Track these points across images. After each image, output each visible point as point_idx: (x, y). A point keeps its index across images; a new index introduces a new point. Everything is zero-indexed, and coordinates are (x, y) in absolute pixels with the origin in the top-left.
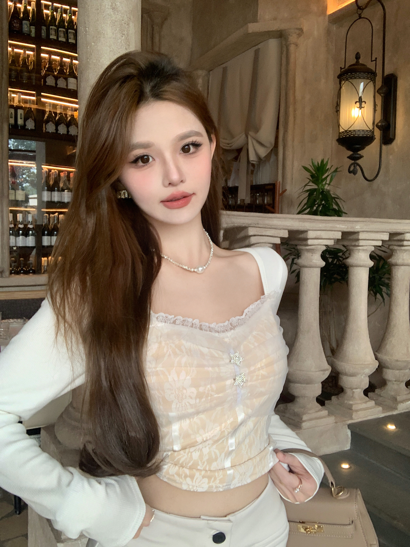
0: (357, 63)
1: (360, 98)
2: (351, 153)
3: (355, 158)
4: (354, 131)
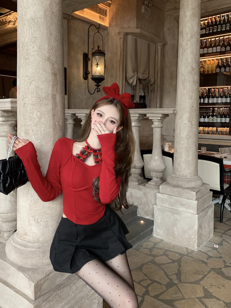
0: (98, 49)
1: (97, 63)
2: (97, 84)
4: (96, 75)
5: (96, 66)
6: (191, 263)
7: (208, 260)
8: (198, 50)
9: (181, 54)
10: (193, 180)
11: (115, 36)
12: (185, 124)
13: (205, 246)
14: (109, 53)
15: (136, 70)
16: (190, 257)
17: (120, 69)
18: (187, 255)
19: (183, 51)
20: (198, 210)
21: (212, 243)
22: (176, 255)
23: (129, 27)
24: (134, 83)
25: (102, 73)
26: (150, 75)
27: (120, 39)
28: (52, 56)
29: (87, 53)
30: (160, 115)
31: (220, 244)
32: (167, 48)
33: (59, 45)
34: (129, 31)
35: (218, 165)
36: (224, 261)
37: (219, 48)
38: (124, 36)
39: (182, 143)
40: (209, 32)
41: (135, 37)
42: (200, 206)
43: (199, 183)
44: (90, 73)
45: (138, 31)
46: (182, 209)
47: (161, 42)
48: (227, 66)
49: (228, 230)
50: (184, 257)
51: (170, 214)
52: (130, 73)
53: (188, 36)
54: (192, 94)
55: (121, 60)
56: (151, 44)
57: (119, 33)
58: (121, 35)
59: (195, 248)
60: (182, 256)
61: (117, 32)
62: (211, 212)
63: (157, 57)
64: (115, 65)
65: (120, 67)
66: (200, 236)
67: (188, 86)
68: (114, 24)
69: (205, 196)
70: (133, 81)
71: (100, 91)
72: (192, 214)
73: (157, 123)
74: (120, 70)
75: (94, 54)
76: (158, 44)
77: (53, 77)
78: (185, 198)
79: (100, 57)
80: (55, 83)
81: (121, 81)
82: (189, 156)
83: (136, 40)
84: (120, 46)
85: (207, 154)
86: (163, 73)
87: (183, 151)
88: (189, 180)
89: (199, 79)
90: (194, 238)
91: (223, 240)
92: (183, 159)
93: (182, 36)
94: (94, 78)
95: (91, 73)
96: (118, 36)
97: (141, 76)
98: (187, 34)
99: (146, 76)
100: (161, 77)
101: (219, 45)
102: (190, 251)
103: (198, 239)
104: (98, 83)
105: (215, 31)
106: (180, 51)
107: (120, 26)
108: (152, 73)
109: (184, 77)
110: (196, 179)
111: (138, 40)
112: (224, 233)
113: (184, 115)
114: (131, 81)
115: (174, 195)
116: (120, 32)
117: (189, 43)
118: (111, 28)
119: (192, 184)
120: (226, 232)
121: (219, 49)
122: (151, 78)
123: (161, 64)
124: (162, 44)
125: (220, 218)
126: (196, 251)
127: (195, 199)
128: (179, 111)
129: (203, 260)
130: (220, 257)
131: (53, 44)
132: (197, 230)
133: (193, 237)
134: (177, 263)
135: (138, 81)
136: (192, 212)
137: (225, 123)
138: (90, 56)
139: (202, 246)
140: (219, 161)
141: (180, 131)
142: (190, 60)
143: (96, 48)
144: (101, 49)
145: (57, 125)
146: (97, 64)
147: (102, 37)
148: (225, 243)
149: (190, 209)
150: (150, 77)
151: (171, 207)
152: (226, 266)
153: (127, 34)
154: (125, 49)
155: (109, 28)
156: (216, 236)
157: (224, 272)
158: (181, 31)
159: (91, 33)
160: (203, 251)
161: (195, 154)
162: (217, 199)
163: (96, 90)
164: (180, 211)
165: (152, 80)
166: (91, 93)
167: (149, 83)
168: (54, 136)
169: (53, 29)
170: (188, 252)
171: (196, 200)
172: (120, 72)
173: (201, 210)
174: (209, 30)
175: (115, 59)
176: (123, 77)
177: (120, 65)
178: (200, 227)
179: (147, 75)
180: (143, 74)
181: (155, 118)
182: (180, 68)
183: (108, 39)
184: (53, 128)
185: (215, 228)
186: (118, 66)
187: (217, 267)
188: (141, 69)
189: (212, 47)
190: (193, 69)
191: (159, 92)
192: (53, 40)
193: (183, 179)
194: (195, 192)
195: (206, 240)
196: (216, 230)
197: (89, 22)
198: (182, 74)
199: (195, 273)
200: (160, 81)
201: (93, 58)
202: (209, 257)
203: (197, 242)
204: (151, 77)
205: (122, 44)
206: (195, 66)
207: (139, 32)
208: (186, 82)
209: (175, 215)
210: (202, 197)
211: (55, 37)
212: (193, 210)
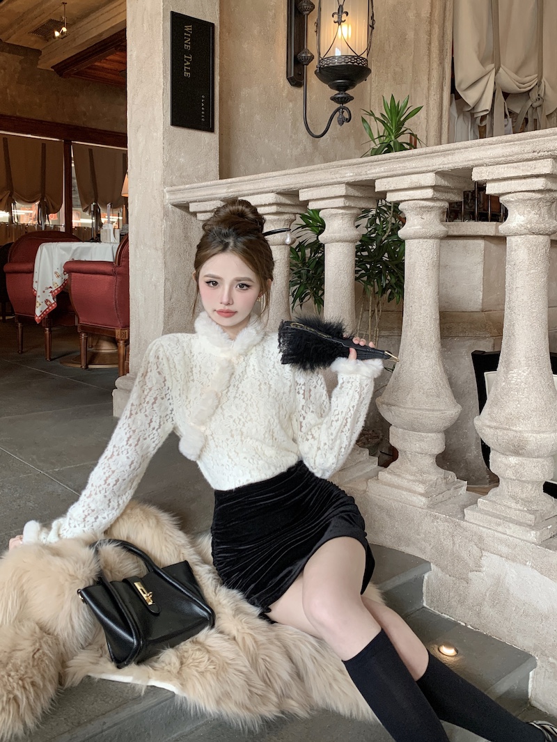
1: (341, 7)
2: (337, 92)
3: (343, 100)
4: (334, 57)
5: (336, 19)
15: (492, 56)
17: (429, 49)
24: (486, 105)
25: (360, 48)
26: (544, 79)
44: (312, 57)
52: (469, 67)
55: (437, 13)
64: (411, 35)
65: (430, 44)
70: (482, 95)
71: (348, 120)
74: (429, 56)
81: (432, 92)
94: (329, 68)
95: (315, 56)
97: (510, 81)
99: (529, 80)
104: (342, 88)
108: (550, 70)
114: (470, 97)
122: (549, 91)
135: (500, 99)
146: (340, 12)
150: (542, 87)
163: (337, 115)
166: (315, 133)
167: (540, 106)
172: (430, 61)
175: (411, 15)
176: (443, 78)
177: (430, 34)
179: (535, 76)
180: (518, 72)
186: (424, 37)
204: (547, 84)
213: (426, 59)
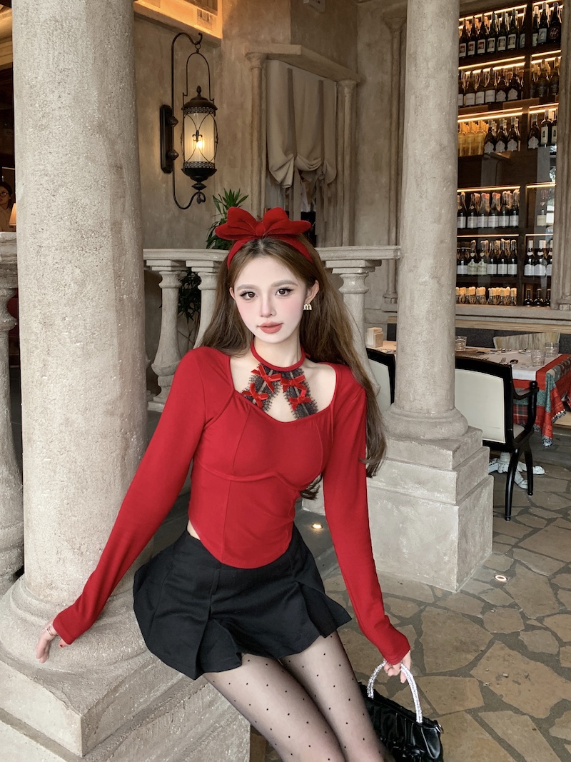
0: (199, 95)
1: (197, 132)
2: (196, 182)
3: (200, 187)
4: (194, 162)
5: (195, 139)
6: (444, 623)
7: (486, 615)
8: (454, 100)
9: (412, 112)
10: (444, 420)
11: (237, 63)
12: (425, 283)
13: (475, 580)
14: (225, 106)
15: (291, 148)
16: (440, 607)
17: (252, 146)
18: (433, 605)
19: (418, 104)
20: (457, 494)
21: (491, 571)
22: (409, 606)
23: (273, 41)
24: (289, 182)
25: (210, 156)
26: (325, 161)
27: (252, 69)
28: (110, 120)
29: (170, 105)
30: (363, 264)
31: (510, 573)
32: (366, 92)
33: (126, 91)
34: (274, 49)
35: (498, 382)
36: (523, 616)
37: (491, 93)
38: (262, 63)
39: (418, 331)
40: (467, 53)
41: (288, 66)
42: (462, 483)
43: (458, 427)
44: (178, 155)
45: (296, 50)
46: (419, 492)
47: (350, 79)
48: (512, 138)
49: (525, 537)
50: (427, 609)
51: (390, 505)
52: (277, 157)
53: (430, 65)
54: (441, 209)
55: (256, 123)
56: (327, 83)
57: (248, 56)
58: (254, 59)
59: (453, 586)
60: (422, 607)
61: (244, 53)
62: (486, 497)
63: (340, 115)
64: (240, 135)
65: (252, 141)
66: (463, 554)
67: (429, 190)
68: (235, 31)
69: (474, 458)
70: (286, 175)
71: (204, 201)
72: (445, 503)
73: (353, 283)
74: (252, 149)
75: (187, 108)
76: (343, 83)
77: (113, 176)
78: (427, 466)
79: (203, 115)
80: (119, 190)
81: (255, 175)
82: (433, 361)
83: (290, 71)
84: (253, 87)
85: (468, 353)
86: (356, 154)
87: (419, 351)
88: (434, 420)
89: (456, 171)
90: (449, 561)
91: (516, 561)
92: (420, 369)
93: (416, 66)
94: (191, 168)
95: (181, 156)
96: (247, 62)
97: (303, 163)
98: (427, 60)
99: (317, 163)
100: (351, 166)
101: (491, 86)
102: (439, 594)
103: (459, 565)
104: (199, 181)
105: (481, 51)
106: (411, 102)
107: (249, 37)
108: (329, 154)
109: (420, 168)
110: (451, 419)
111: (296, 72)
112: (516, 546)
113: (420, 261)
114: (279, 176)
115: (399, 458)
116: (250, 54)
117: (432, 82)
118: (228, 42)
119: (443, 432)
120: (520, 542)
121: (490, 96)
122: (329, 169)
123: (351, 134)
124: (353, 83)
125: (504, 509)
126: (455, 592)
127: (451, 467)
128: (409, 251)
129: (473, 615)
130: (512, 606)
131: (110, 87)
132: (457, 542)
133: (446, 558)
134: (411, 626)
135: (298, 177)
136: (444, 500)
137: (507, 275)
138: (178, 114)
139: (467, 580)
140: (502, 371)
141: (412, 301)
142: (434, 126)
143: (193, 93)
144: (205, 94)
145: (126, 302)
146: (197, 134)
147: (206, 66)
148: (520, 570)
149: (439, 492)
150: (325, 165)
151: (392, 489)
152: (529, 628)
153: (268, 58)
154: (264, 95)
155: (222, 42)
156: (498, 552)
157: (526, 643)
158: (412, 51)
159: (179, 55)
160: (471, 592)
161: (449, 357)
162: (493, 462)
163: (196, 197)
164: (414, 497)
165: (331, 173)
166: (182, 206)
167: (324, 179)
168: (119, 333)
169: (111, 48)
170: (435, 596)
171: (454, 469)
172: (252, 153)
173: (464, 494)
174: (468, 50)
175: (239, 122)
176: (261, 165)
177: (252, 135)
178: (463, 534)
179: (320, 159)
180: (308, 157)
181: (348, 270)
182: (410, 146)
183: (222, 70)
184: (117, 311)
185: (495, 534)
186: (248, 137)
187: (507, 632)
188: (304, 145)
189: (475, 92)
190: (443, 148)
191: (347, 203)
192: (110, 77)
193: (420, 420)
194: (449, 450)
195: (476, 565)
196: (497, 539)
197: (175, 28)
198: (415, 160)
199: (457, 649)
200: (351, 174)
201: (187, 117)
202: (488, 607)
203: (456, 570)
204: (328, 165)
205: (256, 84)
206: (446, 139)
207: (299, 53)
208: (424, 180)
209: (402, 509)
210: (466, 461)
211: (115, 69)
212: (447, 494)
213: (250, 152)
